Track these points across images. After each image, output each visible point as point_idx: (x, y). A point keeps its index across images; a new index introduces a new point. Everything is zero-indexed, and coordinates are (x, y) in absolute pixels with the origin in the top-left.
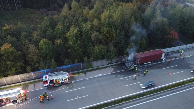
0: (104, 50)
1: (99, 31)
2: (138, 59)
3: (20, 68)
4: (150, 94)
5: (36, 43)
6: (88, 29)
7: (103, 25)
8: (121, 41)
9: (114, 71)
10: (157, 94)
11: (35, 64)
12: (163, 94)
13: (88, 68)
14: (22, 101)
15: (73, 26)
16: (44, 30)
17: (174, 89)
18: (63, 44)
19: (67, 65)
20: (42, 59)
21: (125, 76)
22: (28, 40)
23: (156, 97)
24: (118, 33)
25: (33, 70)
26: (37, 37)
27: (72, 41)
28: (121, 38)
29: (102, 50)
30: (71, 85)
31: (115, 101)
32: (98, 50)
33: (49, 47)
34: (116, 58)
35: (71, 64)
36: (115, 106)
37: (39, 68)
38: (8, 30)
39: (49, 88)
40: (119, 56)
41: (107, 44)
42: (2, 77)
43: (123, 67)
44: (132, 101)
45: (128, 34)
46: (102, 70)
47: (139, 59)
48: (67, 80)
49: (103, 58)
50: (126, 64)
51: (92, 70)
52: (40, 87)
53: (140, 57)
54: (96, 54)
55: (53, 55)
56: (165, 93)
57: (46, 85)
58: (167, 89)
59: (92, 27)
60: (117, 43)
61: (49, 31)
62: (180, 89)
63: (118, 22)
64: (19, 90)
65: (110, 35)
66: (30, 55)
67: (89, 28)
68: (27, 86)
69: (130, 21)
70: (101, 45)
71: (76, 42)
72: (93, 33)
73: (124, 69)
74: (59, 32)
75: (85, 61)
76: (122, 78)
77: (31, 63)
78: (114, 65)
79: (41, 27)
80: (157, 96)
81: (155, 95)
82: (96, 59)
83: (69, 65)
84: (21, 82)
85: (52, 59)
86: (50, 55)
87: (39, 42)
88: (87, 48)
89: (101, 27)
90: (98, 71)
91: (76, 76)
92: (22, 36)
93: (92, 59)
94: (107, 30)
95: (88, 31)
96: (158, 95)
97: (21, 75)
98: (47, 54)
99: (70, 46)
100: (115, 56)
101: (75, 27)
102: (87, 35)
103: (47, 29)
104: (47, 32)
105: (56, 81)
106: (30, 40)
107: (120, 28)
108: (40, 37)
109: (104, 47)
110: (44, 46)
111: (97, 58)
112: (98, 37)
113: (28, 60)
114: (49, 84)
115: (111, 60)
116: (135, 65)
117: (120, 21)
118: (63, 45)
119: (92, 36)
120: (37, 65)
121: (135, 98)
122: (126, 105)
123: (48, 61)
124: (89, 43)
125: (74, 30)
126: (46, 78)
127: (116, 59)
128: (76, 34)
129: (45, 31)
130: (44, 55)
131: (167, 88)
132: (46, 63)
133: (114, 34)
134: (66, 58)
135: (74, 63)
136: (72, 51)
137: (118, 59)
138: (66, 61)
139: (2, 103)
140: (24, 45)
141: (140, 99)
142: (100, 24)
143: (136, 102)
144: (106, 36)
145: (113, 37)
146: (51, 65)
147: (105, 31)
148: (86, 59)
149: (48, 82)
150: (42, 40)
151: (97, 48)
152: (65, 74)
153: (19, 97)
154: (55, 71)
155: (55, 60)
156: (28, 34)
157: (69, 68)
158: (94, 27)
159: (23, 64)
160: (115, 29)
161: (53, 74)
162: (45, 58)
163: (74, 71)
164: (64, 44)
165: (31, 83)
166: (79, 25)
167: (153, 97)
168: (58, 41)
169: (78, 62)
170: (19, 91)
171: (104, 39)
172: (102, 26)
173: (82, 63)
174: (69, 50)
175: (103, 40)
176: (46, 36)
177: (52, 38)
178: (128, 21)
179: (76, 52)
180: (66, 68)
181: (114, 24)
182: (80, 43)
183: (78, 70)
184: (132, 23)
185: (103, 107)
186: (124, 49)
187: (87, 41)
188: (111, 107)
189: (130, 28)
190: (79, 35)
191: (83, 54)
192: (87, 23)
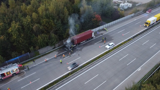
0: (46, 38)
1: (39, 23)
2: (75, 40)
4: (88, 64)
6: (29, 23)
7: (42, 18)
8: (59, 28)
9: (58, 54)
10: (93, 63)
12: (97, 62)
13: (36, 56)
15: (14, 21)
17: (103, 57)
18: (7, 39)
19: (15, 57)
21: (68, 56)
23: (93, 66)
24: (55, 22)
27: (16, 35)
28: (59, 26)
29: (44, 39)
30: (22, 74)
31: (63, 77)
32: (42, 39)
35: (19, 56)
36: (64, 81)
39: (1, 81)
40: (60, 40)
41: (48, 32)
43: (65, 49)
44: (76, 73)
45: (64, 22)
46: (48, 55)
48: (18, 70)
49: (47, 45)
51: (39, 57)
53: (77, 38)
54: (41, 43)
56: (98, 61)
58: (99, 58)
59: (32, 20)
60: (56, 30)
62: (107, 56)
63: (54, 13)
65: (49, 25)
67: (30, 21)
69: (64, 11)
70: (43, 35)
72: (34, 25)
73: (66, 50)
75: (32, 50)
76: (66, 58)
78: (58, 49)
80: (93, 65)
81: (91, 64)
82: (41, 47)
83: (17, 57)
88: (31, 39)
89: (40, 19)
90: (45, 56)
93: (37, 47)
96: (94, 64)
99: (14, 40)
100: (57, 41)
101: (16, 22)
102: (29, 28)
105: (7, 74)
107: (56, 18)
109: (46, 36)
112: (39, 28)
115: (54, 45)
116: (74, 46)
117: (56, 12)
119: (33, 28)
121: (78, 71)
122: (72, 77)
124: (32, 35)
125: (15, 25)
127: (58, 44)
128: (18, 28)
133: (53, 24)
134: (13, 52)
135: (21, 54)
136: (17, 44)
137: (60, 43)
138: (13, 54)
141: (82, 70)
142: (39, 16)
143: (79, 73)
144: (46, 26)
145: (52, 26)
147: (45, 22)
148: (32, 48)
151: (40, 38)
152: (15, 65)
154: (4, 65)
155: (2, 56)
157: (17, 59)
158: (34, 20)
160: (53, 19)
161: (2, 68)
163: (23, 61)
164: (8, 39)
166: (20, 20)
167: (90, 66)
168: (1, 38)
169: (25, 53)
171: (45, 29)
172: (41, 18)
173: (29, 53)
174: (15, 44)
175: (44, 30)
179: (21, 44)
180: (15, 60)
181: (51, 15)
182: (24, 36)
183: (27, 60)
184: (65, 12)
185: (54, 84)
186: (63, 35)
187: (29, 33)
188: (61, 82)
189: (65, 17)
190: (22, 29)
191: (28, 45)
192: (27, 18)
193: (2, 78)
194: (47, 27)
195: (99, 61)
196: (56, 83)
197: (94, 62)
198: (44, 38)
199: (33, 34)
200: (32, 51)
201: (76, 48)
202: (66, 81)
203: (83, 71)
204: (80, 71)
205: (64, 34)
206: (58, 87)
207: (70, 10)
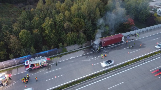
0: (75, 36)
1: (70, 21)
2: (103, 42)
3: (4, 56)
4: (114, 69)
5: (16, 34)
6: (61, 20)
8: (89, 29)
9: (84, 53)
10: (119, 69)
11: (17, 52)
12: (124, 69)
13: (63, 52)
14: (8, 84)
15: (48, 17)
16: (22, 22)
17: (132, 65)
18: (40, 33)
19: (45, 51)
20: (22, 47)
21: (94, 57)
22: (8, 31)
23: (119, 72)
24: (86, 22)
25: (16, 57)
26: (16, 28)
27: (48, 30)
28: (89, 26)
29: (73, 37)
31: (87, 78)
32: (71, 37)
33: (28, 36)
34: (86, 43)
35: (48, 50)
36: (87, 81)
37: (21, 55)
39: (30, 71)
40: (88, 40)
41: (77, 31)
44: (100, 76)
45: (94, 22)
46: (75, 53)
48: (46, 63)
49: (75, 43)
50: (94, 47)
51: (66, 54)
52: (23, 70)
53: (105, 41)
54: (69, 40)
55: (32, 43)
56: (125, 68)
57: (28, 69)
58: (127, 65)
59: (64, 18)
60: (86, 30)
61: (27, 23)
62: (136, 64)
63: (85, 13)
64: (4, 75)
65: (79, 24)
66: (11, 44)
67: (62, 19)
68: (11, 71)
69: (95, 12)
70: (72, 33)
71: (52, 31)
72: (65, 22)
73: (92, 51)
74: (36, 23)
75: (60, 46)
76: (91, 59)
77: (13, 51)
78: (84, 48)
79: (20, 20)
80: (119, 71)
81: (118, 70)
82: (69, 44)
83: (46, 50)
84: (6, 68)
85: (31, 46)
86: (30, 43)
87: (19, 33)
88: (61, 35)
89: (71, 17)
90: (71, 54)
91: (53, 59)
92: (3, 28)
93: (66, 44)
94: (77, 20)
95: (61, 22)
96: (120, 70)
97: (5, 62)
98: (27, 43)
99: (46, 35)
100: (85, 41)
101: (50, 18)
102: (60, 25)
103: (25, 21)
104: (26, 23)
105: (36, 65)
106: (11, 32)
107: (87, 18)
108: (19, 28)
109: (75, 34)
110: (23, 36)
111: (70, 44)
112: (70, 26)
113: (10, 49)
114: (30, 68)
115: (82, 45)
116: (101, 48)
117: (87, 12)
118: (40, 34)
119: (65, 25)
120: (19, 52)
121: (102, 74)
122: (96, 80)
123: (28, 48)
124: (62, 31)
125: (48, 21)
126: (27, 63)
128: (51, 24)
129: (23, 23)
130: (25, 43)
131: (127, 64)
132: (27, 50)
133: (83, 23)
134: (44, 45)
135: (50, 49)
136: (48, 39)
137: (87, 43)
138: (44, 47)
140: (6, 36)
142: (71, 15)
143: (103, 77)
144: (77, 25)
145: (82, 25)
146: (31, 52)
147: (75, 21)
148: (60, 44)
149: (30, 66)
150: (21, 31)
151: (69, 36)
152: (44, 58)
153: (5, 81)
154: (35, 56)
155: (34, 48)
156: (9, 26)
157: (46, 53)
158: (66, 18)
159: (5, 53)
161: (33, 59)
162: (25, 46)
163: (51, 55)
164: (41, 33)
165: (14, 68)
166: (53, 17)
167: (116, 72)
168: (36, 31)
169: (54, 48)
171: (75, 28)
172: (73, 17)
173: (58, 48)
174: (46, 38)
175: (74, 28)
176: (24, 27)
177: (30, 29)
178: (94, 11)
179: (51, 39)
180: (44, 53)
181: (83, 15)
182: (55, 32)
183: (54, 54)
184: (97, 13)
185: (77, 83)
186: (92, 35)
187: (60, 29)
188: (84, 83)
189: (96, 17)
190: (54, 25)
191: (57, 41)
192: (60, 15)
193: (32, 68)
194: (77, 26)
195: (127, 68)
196: (80, 82)
197: (121, 69)
198: (73, 36)
199: (63, 31)
200: (60, 47)
201: (103, 51)
202: (90, 82)
203: (107, 75)
204: (105, 75)
205: (93, 35)
206: (81, 86)
207: (102, 11)
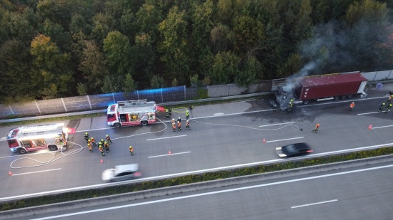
0: (234, 63)
1: (228, 22)
2: (306, 88)
3: (67, 86)
4: (318, 163)
5: (99, 39)
6: (206, 17)
7: (238, 11)
8: (274, 48)
9: (250, 109)
10: (332, 166)
11: (94, 81)
12: (346, 166)
13: (199, 98)
14: (67, 148)
15: (176, 8)
16: (117, 12)
17: (370, 160)
18: (152, 44)
19: (156, 88)
20: (107, 72)
21: (272, 122)
22: (83, 31)
23: (329, 172)
24: (268, 28)
25: (91, 92)
26: (101, 26)
27: (170, 39)
28: (275, 40)
29: (229, 64)
30: (160, 127)
31: (243, 170)
32: (222, 63)
33: (122, 49)
34: (258, 83)
35: (164, 87)
36: (241, 179)
37: (102, 88)
38: (48, 8)
39: (117, 128)
40: (266, 78)
41: (242, 51)
42: (32, 100)
43: (271, 102)
44: (276, 173)
45: (291, 33)
46: (226, 105)
47: (307, 90)
48: (154, 117)
49: (231, 80)
50: (278, 98)
51: (205, 103)
52: (102, 125)
53: (311, 85)
54: (218, 72)
55: (129, 65)
56: (350, 166)
57: (113, 122)
58: (356, 158)
59: (215, 13)
60: (265, 50)
61: (127, 16)
62: (385, 161)
63: (271, 5)
64: (62, 127)
65: (251, 32)
66: (84, 62)
67: (209, 15)
68: (77, 120)
69: (300, 6)
70: (228, 54)
71: (179, 41)
72: (216, 25)
73: (272, 107)
74: (145, 18)
75: (194, 83)
76: (265, 125)
77: (86, 78)
78: (252, 97)
79: (112, 6)
80: (331, 169)
81: (328, 166)
82: (216, 81)
83: (160, 87)
84: (68, 112)
85: (127, 73)
86: (125, 65)
87: (105, 37)
88: (200, 56)
89: (233, 14)
90: (217, 106)
92: (74, 21)
93: (207, 80)
94: (246, 22)
95: (205, 21)
96: (334, 168)
97: (67, 99)
98: (117, 63)
99: (165, 50)
100: (257, 77)
101: (180, 9)
102: (201, 30)
103: (122, 10)
104: (123, 16)
105: (132, 118)
106: (88, 32)
107: (275, 18)
108: (107, 27)
109: (235, 58)
110: (113, 46)
111: (218, 80)
112: (225, 35)
113: (82, 72)
114: (117, 121)
115: (247, 87)
116: (297, 102)
117: (277, 5)
118: (151, 46)
119: (212, 31)
120: (98, 82)
122: (264, 179)
123: (120, 76)
124: (205, 47)
125: (176, 17)
126: (113, 109)
127: (257, 85)
128: (180, 24)
129: (118, 16)
130: (113, 63)
131: (357, 155)
132: (116, 80)
133: (261, 32)
134: (155, 74)
135: (169, 85)
136: (169, 60)
137: (262, 85)
138: (155, 79)
139: (31, 147)
140: (76, 42)
141: (295, 171)
142: (233, 7)
143: (285, 176)
144: (243, 35)
145: (258, 38)
146: (124, 86)
147: (242, 24)
148: (194, 78)
149: (117, 118)
150: (110, 34)
151: (219, 60)
152: (151, 105)
153: (61, 141)
154: (131, 98)
155: (133, 77)
156: (86, 19)
157: (159, 94)
158: (220, 13)
159: (71, 79)
160: (265, 21)
161: (126, 103)
162: (113, 70)
163: (169, 101)
164: (154, 44)
165: (85, 116)
166: (189, 7)
167: (322, 170)
168: (142, 38)
169: (179, 84)
170: (60, 129)
171: (238, 41)
172: (237, 13)
173: (186, 87)
174: (163, 59)
175: (235, 43)
176: (119, 25)
177: (131, 32)
178: (296, 4)
179: (176, 63)
180: (155, 94)
181: (263, 9)
182: (187, 45)
183: (177, 100)
184: (303, 9)
185: (217, 178)
186: (278, 66)
187: (201, 41)
188: (233, 180)
189: (298, 20)
190: (187, 27)
191: (190, 68)
192: (205, 4)
193: (121, 123)
194: (244, 37)
195: (354, 165)
196: (223, 178)
197: (338, 165)
198: (228, 62)
199: (207, 47)
200: (193, 85)
201: (300, 110)
202: (248, 181)
203: (297, 174)
204: (291, 172)
205: (281, 66)
206: (224, 187)
207: (319, 5)
